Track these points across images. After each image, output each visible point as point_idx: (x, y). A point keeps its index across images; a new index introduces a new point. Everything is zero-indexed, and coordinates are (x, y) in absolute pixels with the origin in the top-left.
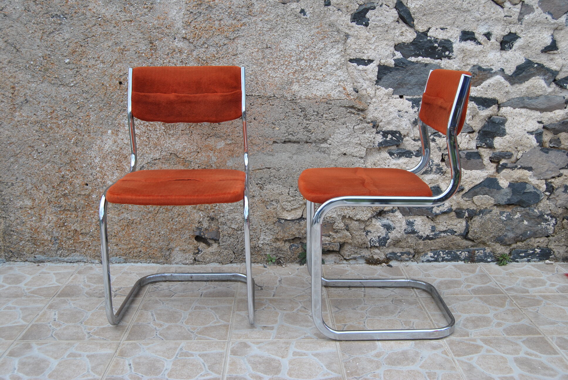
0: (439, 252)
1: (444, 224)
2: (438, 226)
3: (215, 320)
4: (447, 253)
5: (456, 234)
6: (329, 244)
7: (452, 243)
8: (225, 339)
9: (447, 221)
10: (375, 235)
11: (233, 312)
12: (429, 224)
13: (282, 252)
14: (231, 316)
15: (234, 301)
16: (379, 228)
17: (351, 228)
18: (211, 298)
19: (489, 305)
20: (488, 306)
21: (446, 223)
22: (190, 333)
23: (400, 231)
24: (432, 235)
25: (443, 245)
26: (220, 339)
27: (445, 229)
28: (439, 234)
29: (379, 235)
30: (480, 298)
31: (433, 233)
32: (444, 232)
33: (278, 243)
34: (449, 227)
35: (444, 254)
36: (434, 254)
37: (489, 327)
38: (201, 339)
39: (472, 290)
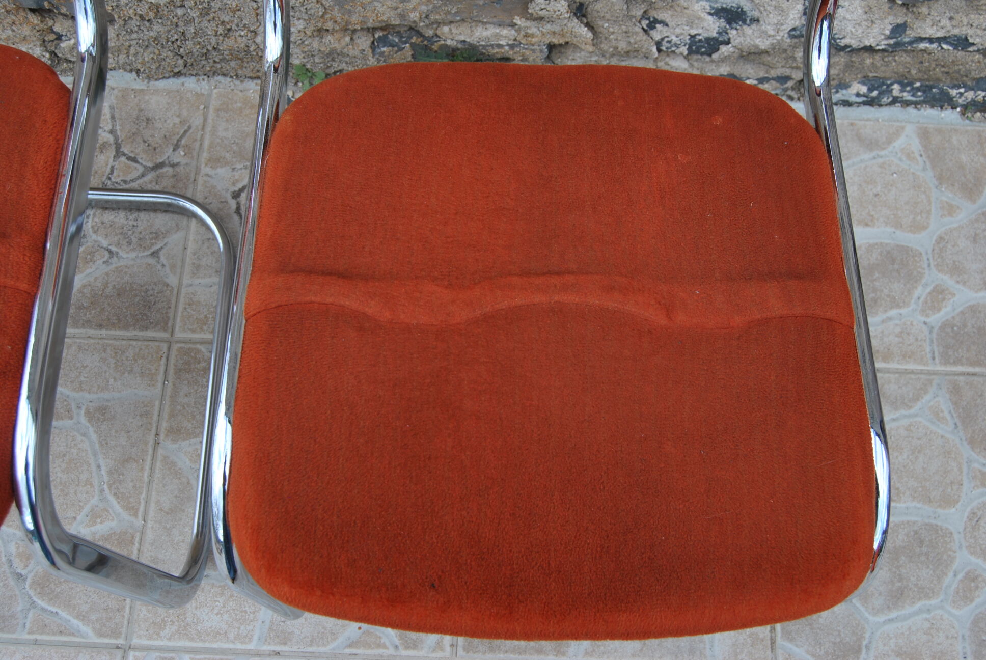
0: (892, 84)
1: (945, 22)
2: (917, 24)
3: (94, 501)
4: (914, 91)
5: (971, 49)
6: (512, 47)
7: (946, 70)
8: (115, 633)
9: (957, 17)
10: (678, 31)
11: (157, 443)
12: (891, 19)
13: (347, 59)
14: (146, 474)
15: (164, 360)
16: (699, 18)
17: (595, 14)
18: (92, 332)
19: (972, 442)
20: (966, 451)
21: (951, 19)
22: (12, 582)
23: (772, 33)
24: (885, 45)
25: (914, 72)
26: (101, 635)
27: (940, 34)
28: (911, 43)
29: (693, 32)
30: (955, 390)
31: (892, 42)
32: (931, 40)
33: (329, 38)
34: (956, 31)
35: (902, 91)
36: (870, 90)
37: (933, 602)
38: (43, 628)
39: (943, 327)
